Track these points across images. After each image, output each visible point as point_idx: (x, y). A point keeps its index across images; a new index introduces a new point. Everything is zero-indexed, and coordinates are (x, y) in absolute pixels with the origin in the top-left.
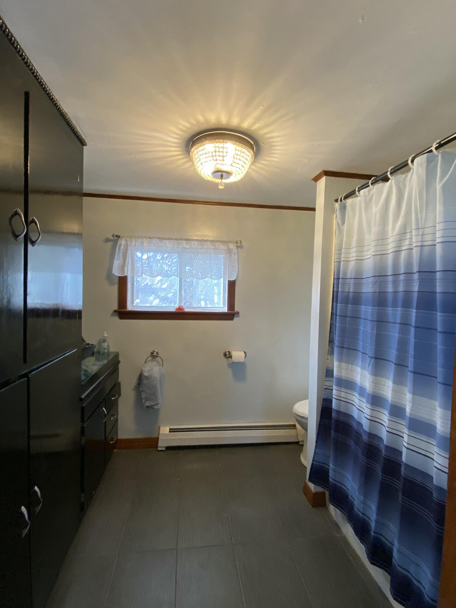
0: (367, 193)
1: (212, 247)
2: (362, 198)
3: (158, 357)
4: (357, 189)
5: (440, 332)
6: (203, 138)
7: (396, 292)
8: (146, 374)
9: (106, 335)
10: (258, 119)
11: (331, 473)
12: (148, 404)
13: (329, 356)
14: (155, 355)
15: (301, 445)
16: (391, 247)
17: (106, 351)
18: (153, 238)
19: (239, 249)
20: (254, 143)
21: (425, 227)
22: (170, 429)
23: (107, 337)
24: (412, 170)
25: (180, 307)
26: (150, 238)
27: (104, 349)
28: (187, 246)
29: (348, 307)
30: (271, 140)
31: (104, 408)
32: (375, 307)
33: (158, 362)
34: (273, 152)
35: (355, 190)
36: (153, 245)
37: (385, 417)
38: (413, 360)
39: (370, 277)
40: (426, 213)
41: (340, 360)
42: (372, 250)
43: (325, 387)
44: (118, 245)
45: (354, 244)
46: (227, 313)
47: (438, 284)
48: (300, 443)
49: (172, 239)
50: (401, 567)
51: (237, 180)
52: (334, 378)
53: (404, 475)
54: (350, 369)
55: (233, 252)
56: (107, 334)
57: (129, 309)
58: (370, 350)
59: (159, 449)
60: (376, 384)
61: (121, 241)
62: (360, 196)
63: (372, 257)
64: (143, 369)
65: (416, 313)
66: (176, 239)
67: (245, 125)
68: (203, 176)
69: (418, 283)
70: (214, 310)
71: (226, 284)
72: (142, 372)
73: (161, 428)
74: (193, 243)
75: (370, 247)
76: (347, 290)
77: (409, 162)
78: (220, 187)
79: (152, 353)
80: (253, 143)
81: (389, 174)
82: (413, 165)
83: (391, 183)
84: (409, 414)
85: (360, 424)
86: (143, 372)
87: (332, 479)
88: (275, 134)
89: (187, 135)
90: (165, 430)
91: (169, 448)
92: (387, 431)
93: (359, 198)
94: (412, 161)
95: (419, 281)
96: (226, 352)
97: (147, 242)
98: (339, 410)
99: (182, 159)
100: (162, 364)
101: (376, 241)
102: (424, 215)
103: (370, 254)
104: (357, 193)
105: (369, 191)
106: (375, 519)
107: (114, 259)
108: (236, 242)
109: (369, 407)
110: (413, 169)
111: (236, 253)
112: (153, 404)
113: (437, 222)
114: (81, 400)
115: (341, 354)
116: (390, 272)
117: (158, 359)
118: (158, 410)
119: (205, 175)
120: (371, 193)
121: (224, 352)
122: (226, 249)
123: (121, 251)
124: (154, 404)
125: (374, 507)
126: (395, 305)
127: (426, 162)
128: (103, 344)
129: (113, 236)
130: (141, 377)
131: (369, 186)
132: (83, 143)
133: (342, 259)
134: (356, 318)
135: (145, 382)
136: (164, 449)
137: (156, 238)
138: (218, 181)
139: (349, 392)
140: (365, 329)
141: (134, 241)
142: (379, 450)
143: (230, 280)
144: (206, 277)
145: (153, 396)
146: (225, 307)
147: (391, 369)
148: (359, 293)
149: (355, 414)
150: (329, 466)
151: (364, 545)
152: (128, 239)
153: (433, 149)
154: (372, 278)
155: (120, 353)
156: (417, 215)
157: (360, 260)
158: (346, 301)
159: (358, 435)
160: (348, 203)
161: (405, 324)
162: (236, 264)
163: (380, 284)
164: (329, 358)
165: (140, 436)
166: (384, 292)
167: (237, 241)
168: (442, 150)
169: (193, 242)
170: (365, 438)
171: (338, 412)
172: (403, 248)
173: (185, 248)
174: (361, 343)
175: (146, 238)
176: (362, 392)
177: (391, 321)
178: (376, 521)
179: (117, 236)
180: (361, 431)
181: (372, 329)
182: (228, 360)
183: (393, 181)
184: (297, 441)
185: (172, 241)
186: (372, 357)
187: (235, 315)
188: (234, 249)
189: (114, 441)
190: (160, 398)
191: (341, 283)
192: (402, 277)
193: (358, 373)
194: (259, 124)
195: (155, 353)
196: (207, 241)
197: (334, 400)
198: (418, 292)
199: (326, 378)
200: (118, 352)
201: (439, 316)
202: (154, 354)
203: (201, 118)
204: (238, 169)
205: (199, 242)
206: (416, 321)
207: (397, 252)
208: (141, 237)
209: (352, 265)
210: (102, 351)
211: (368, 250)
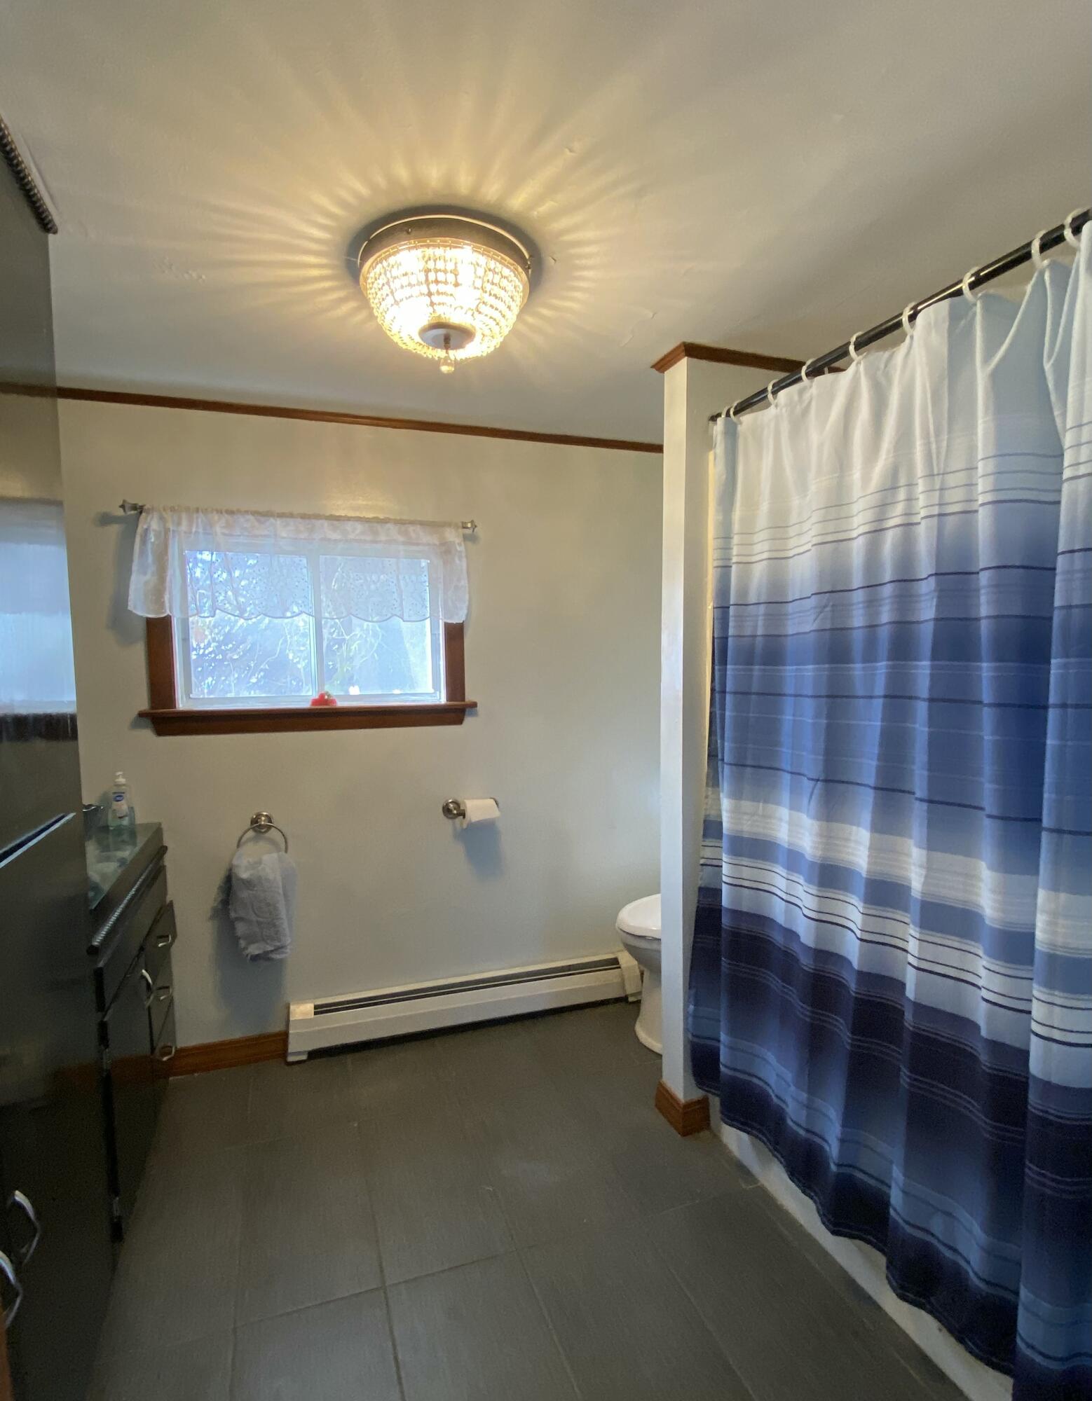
0: (796, 398)
1: (401, 539)
2: (784, 410)
3: (273, 829)
4: (770, 388)
5: (990, 705)
6: (401, 230)
7: (872, 627)
8: (244, 875)
9: (122, 780)
10: (552, 188)
11: (724, 1056)
12: (254, 950)
13: (710, 789)
14: (263, 823)
15: (633, 1003)
16: (859, 522)
17: (125, 822)
18: (239, 511)
19: (469, 544)
20: (530, 256)
21: (949, 470)
22: (316, 1007)
23: (124, 785)
24: (908, 338)
25: (322, 696)
26: (231, 512)
27: (120, 818)
28: (335, 536)
29: (751, 670)
30: (573, 251)
31: (144, 971)
32: (824, 664)
33: (273, 842)
34: (576, 284)
35: (765, 390)
36: (239, 533)
37: (854, 911)
38: (926, 773)
39: (809, 597)
40: (949, 439)
41: (737, 795)
42: (812, 533)
43: (702, 861)
44: (139, 530)
45: (762, 519)
46: (444, 706)
47: (983, 599)
48: (631, 999)
49: (291, 516)
50: (913, 1226)
51: (485, 354)
52: (724, 839)
53: (911, 1028)
54: (760, 812)
55: (456, 550)
56: (124, 776)
57: (181, 706)
58: (811, 763)
59: (291, 1059)
60: (828, 839)
61: (149, 519)
62: (776, 406)
63: (814, 548)
64: (235, 862)
65: (933, 667)
66: (304, 517)
67: (517, 203)
68: (396, 339)
69: (935, 600)
70: (414, 701)
71: (439, 634)
72: (230, 870)
73: (292, 1007)
74: (349, 526)
75: (806, 526)
76: (748, 632)
77: (905, 319)
78: (445, 369)
79: (255, 821)
80: (527, 257)
81: (852, 348)
82: (912, 327)
83: (857, 372)
84: (920, 894)
85: (791, 934)
86: (235, 870)
87: (726, 1066)
88: (589, 234)
89: (355, 221)
90: (302, 1010)
91: (314, 1055)
92: (861, 940)
93: (772, 411)
94: (912, 318)
95: (936, 594)
96: (447, 805)
97: (224, 525)
98: (736, 909)
99: (332, 289)
100: (283, 846)
101: (823, 511)
102: (944, 444)
103: (809, 542)
104: (770, 396)
105: (801, 393)
106: (839, 1136)
107: (129, 571)
108: (460, 524)
109: (814, 892)
110: (912, 337)
111: (464, 554)
112: (270, 948)
113: (980, 457)
114: (94, 951)
115: (738, 780)
116: (857, 580)
117: (273, 833)
118: (281, 961)
119: (401, 335)
120: (807, 396)
121: (442, 803)
122: (437, 543)
123: (149, 546)
124: (273, 949)
125: (834, 1113)
126: (870, 656)
127: (947, 319)
128: (115, 805)
129: (123, 506)
130: (229, 886)
131: (800, 379)
132: (46, 224)
133: (734, 559)
134: (772, 694)
135: (244, 894)
136: (304, 1057)
137: (247, 512)
138: (440, 353)
139: (763, 867)
140: (798, 718)
141: (185, 523)
142: (841, 985)
143: (449, 621)
144: (390, 615)
145: (269, 927)
146: (438, 693)
147: (865, 803)
148: (780, 636)
149: (778, 912)
150: (719, 1041)
151: (811, 1198)
152: (168, 515)
153: (964, 287)
154: (813, 596)
155: (164, 826)
156: (927, 444)
157: (778, 560)
158: (748, 658)
159: (789, 956)
160: (744, 424)
161: (898, 698)
162: (464, 582)
163: (833, 611)
164: (710, 793)
165: (237, 1034)
166: (842, 629)
167: (463, 523)
168: (982, 290)
169: (351, 523)
170: (806, 962)
171: (736, 914)
172: (891, 523)
173: (329, 540)
174: (786, 750)
175: (220, 512)
176: (793, 860)
177: (860, 692)
178: (842, 1141)
179: (134, 507)
180: (795, 948)
181: (817, 715)
182: (454, 824)
183: (862, 368)
184: (623, 995)
185: (291, 521)
186: (818, 780)
187: (467, 710)
188: (458, 544)
189: (170, 1053)
190: (287, 931)
191: (735, 616)
192: (887, 591)
193: (781, 820)
194: (552, 203)
195: (263, 818)
196: (387, 523)
197: (725, 888)
198: (936, 620)
199: (704, 841)
200: (160, 824)
201: (986, 670)
202: (261, 821)
203: (402, 173)
204: (492, 324)
205: (367, 525)
206: (931, 688)
207: (876, 532)
208: (205, 511)
209: (759, 572)
210: (113, 823)
211: (799, 535)
